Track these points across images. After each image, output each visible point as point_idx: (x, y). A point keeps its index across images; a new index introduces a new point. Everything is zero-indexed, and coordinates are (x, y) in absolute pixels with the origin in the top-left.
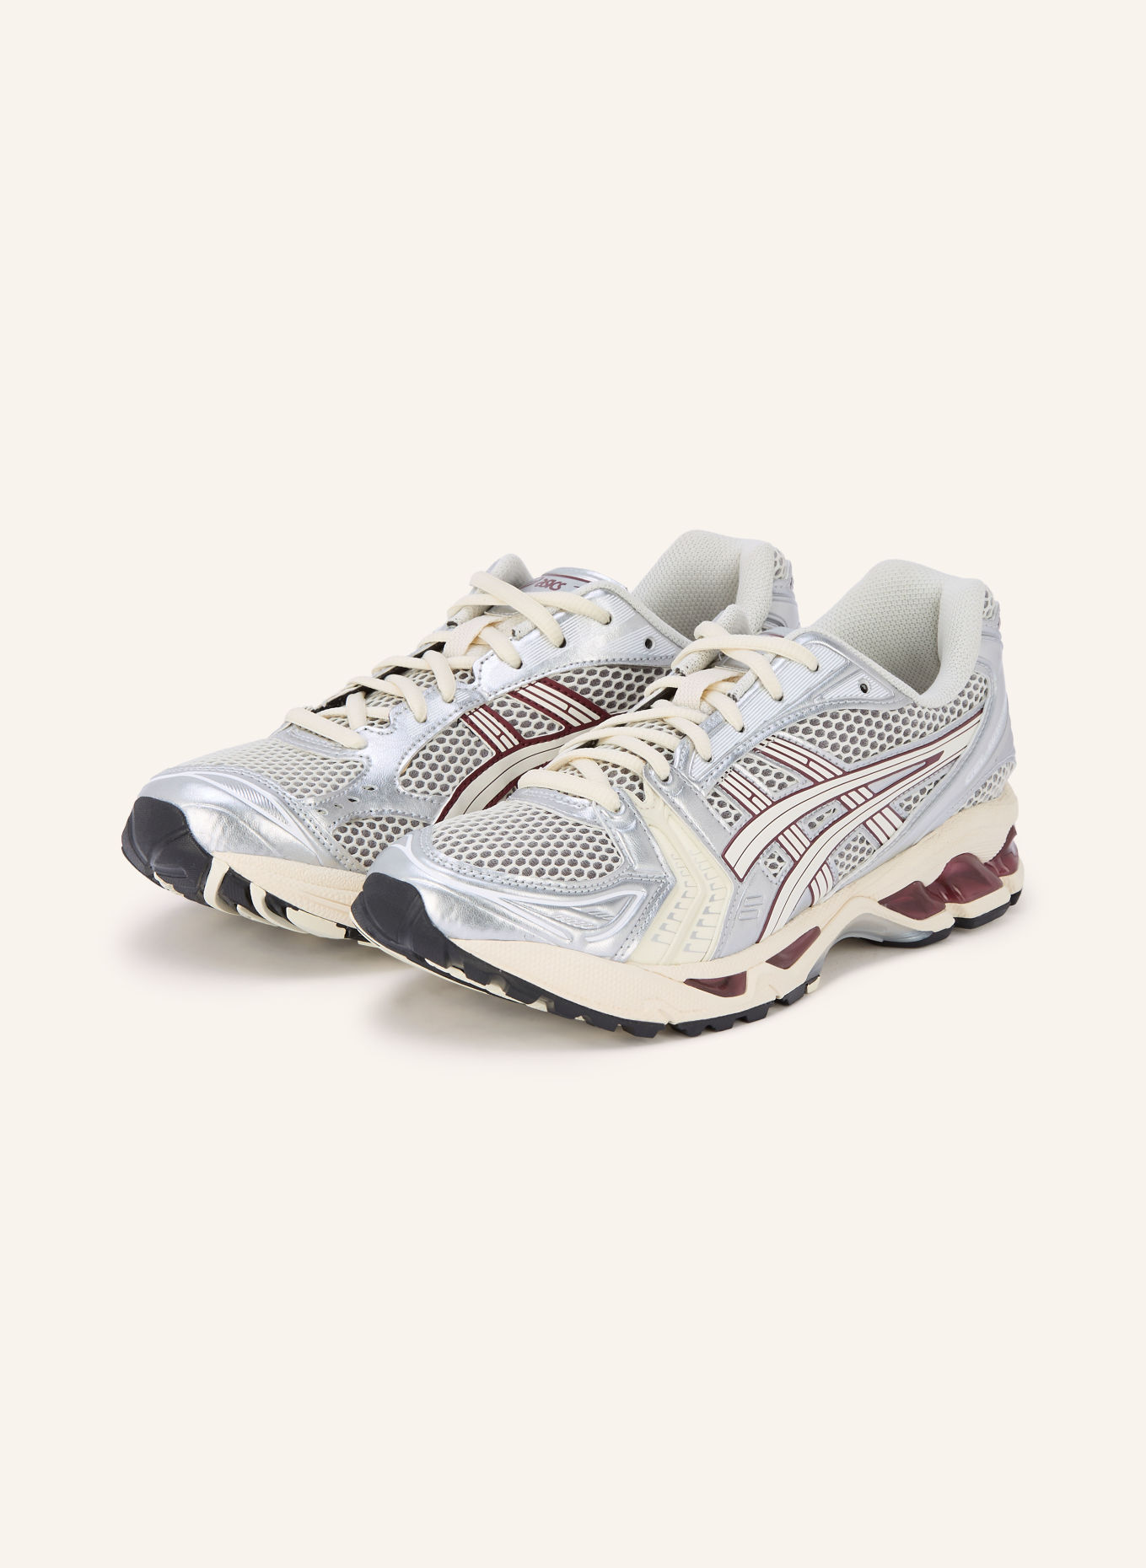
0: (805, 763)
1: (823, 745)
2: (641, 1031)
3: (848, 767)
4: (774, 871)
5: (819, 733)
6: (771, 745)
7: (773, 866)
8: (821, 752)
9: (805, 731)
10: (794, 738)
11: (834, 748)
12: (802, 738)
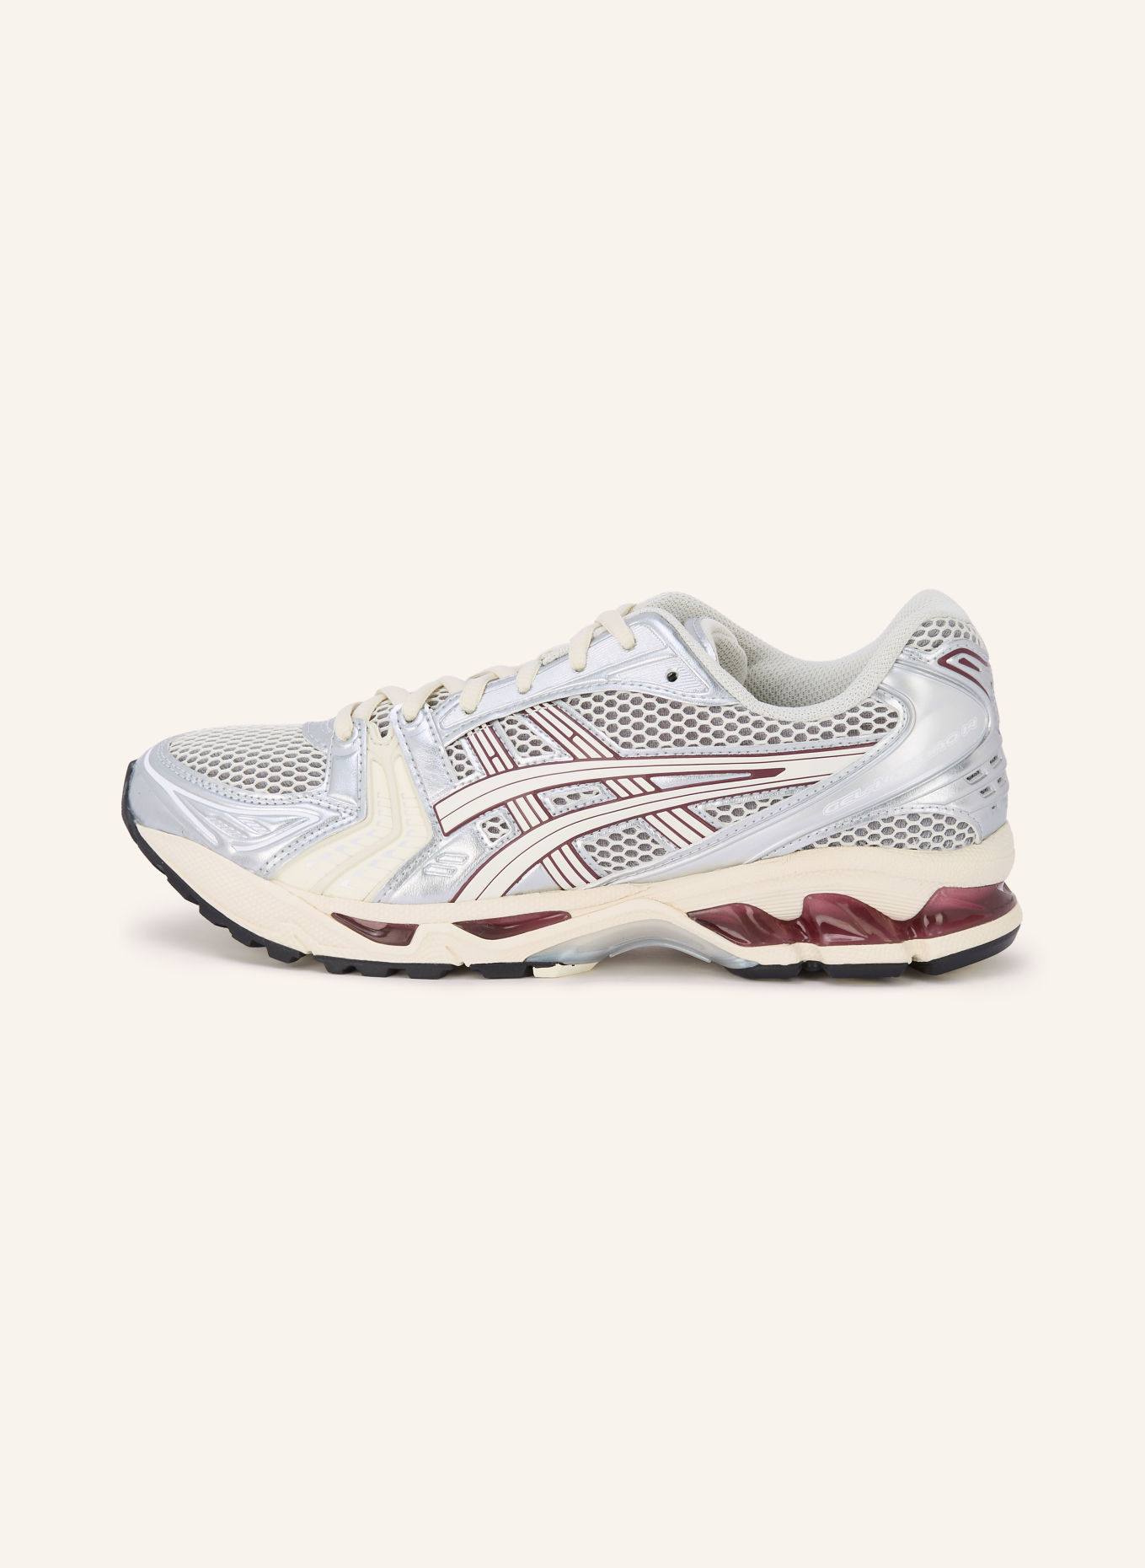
0: (569, 736)
1: (599, 723)
2: (287, 957)
3: (623, 752)
4: (493, 835)
5: (598, 711)
6: (543, 711)
7: (492, 830)
8: (596, 730)
9: (586, 706)
10: (571, 710)
11: (612, 728)
12: (579, 712)
